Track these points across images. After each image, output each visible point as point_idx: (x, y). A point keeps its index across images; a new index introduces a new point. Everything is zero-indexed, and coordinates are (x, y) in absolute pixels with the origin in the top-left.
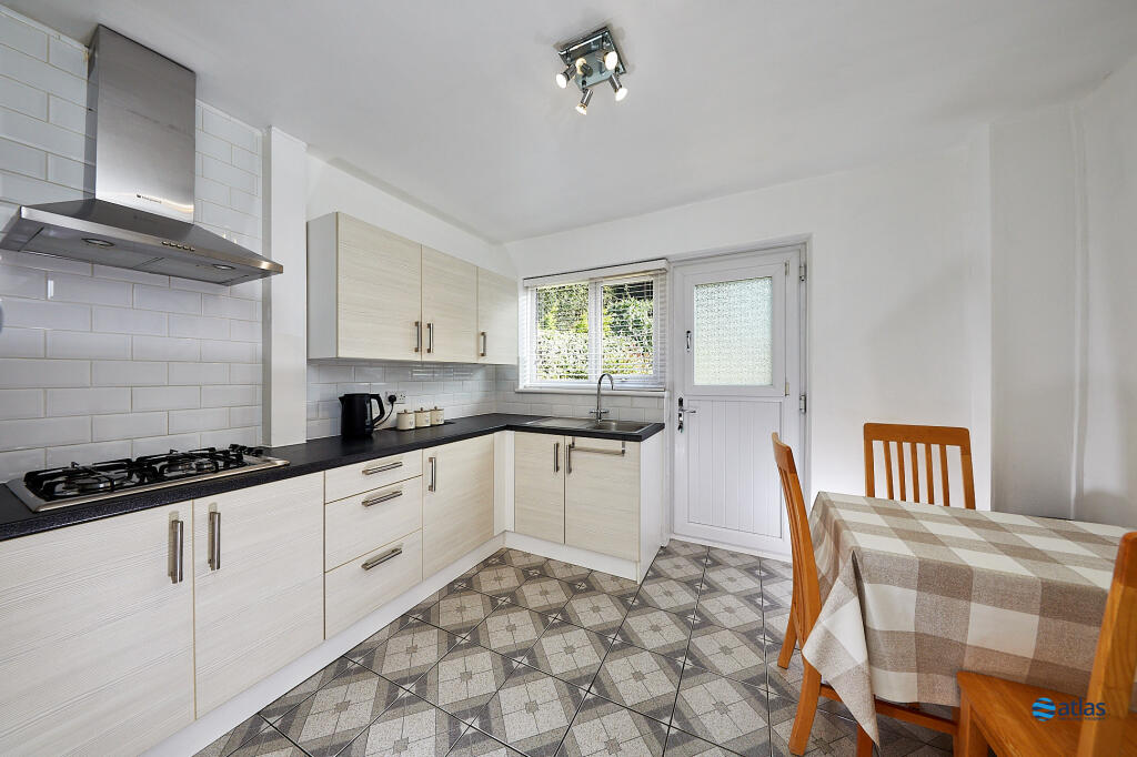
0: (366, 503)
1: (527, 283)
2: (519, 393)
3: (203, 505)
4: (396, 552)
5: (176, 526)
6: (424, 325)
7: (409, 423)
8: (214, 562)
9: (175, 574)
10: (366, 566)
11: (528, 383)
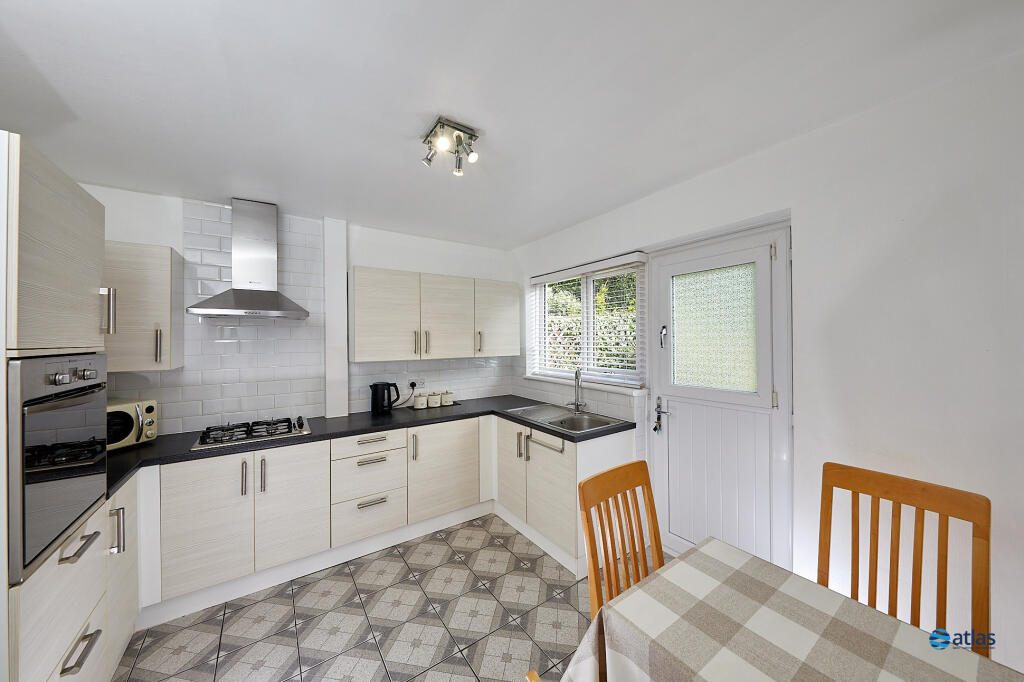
0: (361, 464)
1: (534, 281)
2: (525, 379)
3: (259, 454)
4: (383, 500)
5: (244, 464)
6: (423, 333)
7: (421, 404)
8: (263, 488)
9: (244, 492)
10: (361, 506)
11: (537, 370)
